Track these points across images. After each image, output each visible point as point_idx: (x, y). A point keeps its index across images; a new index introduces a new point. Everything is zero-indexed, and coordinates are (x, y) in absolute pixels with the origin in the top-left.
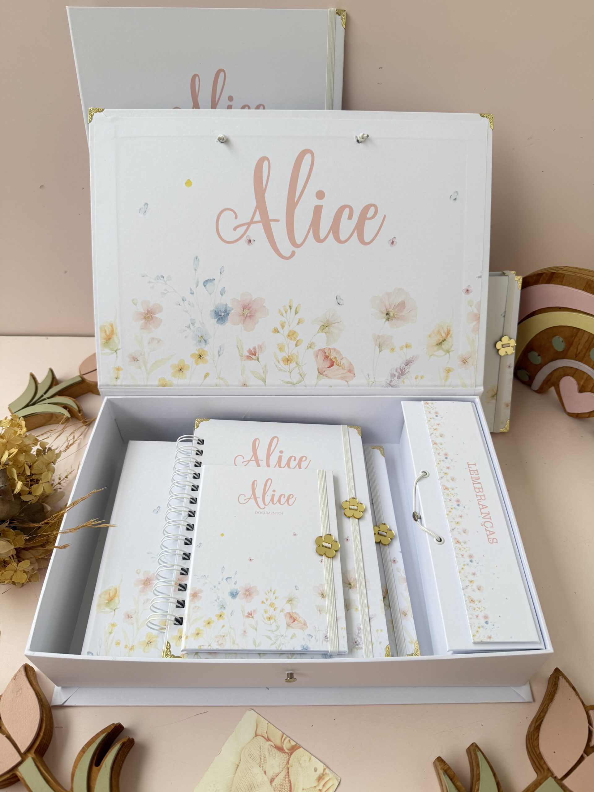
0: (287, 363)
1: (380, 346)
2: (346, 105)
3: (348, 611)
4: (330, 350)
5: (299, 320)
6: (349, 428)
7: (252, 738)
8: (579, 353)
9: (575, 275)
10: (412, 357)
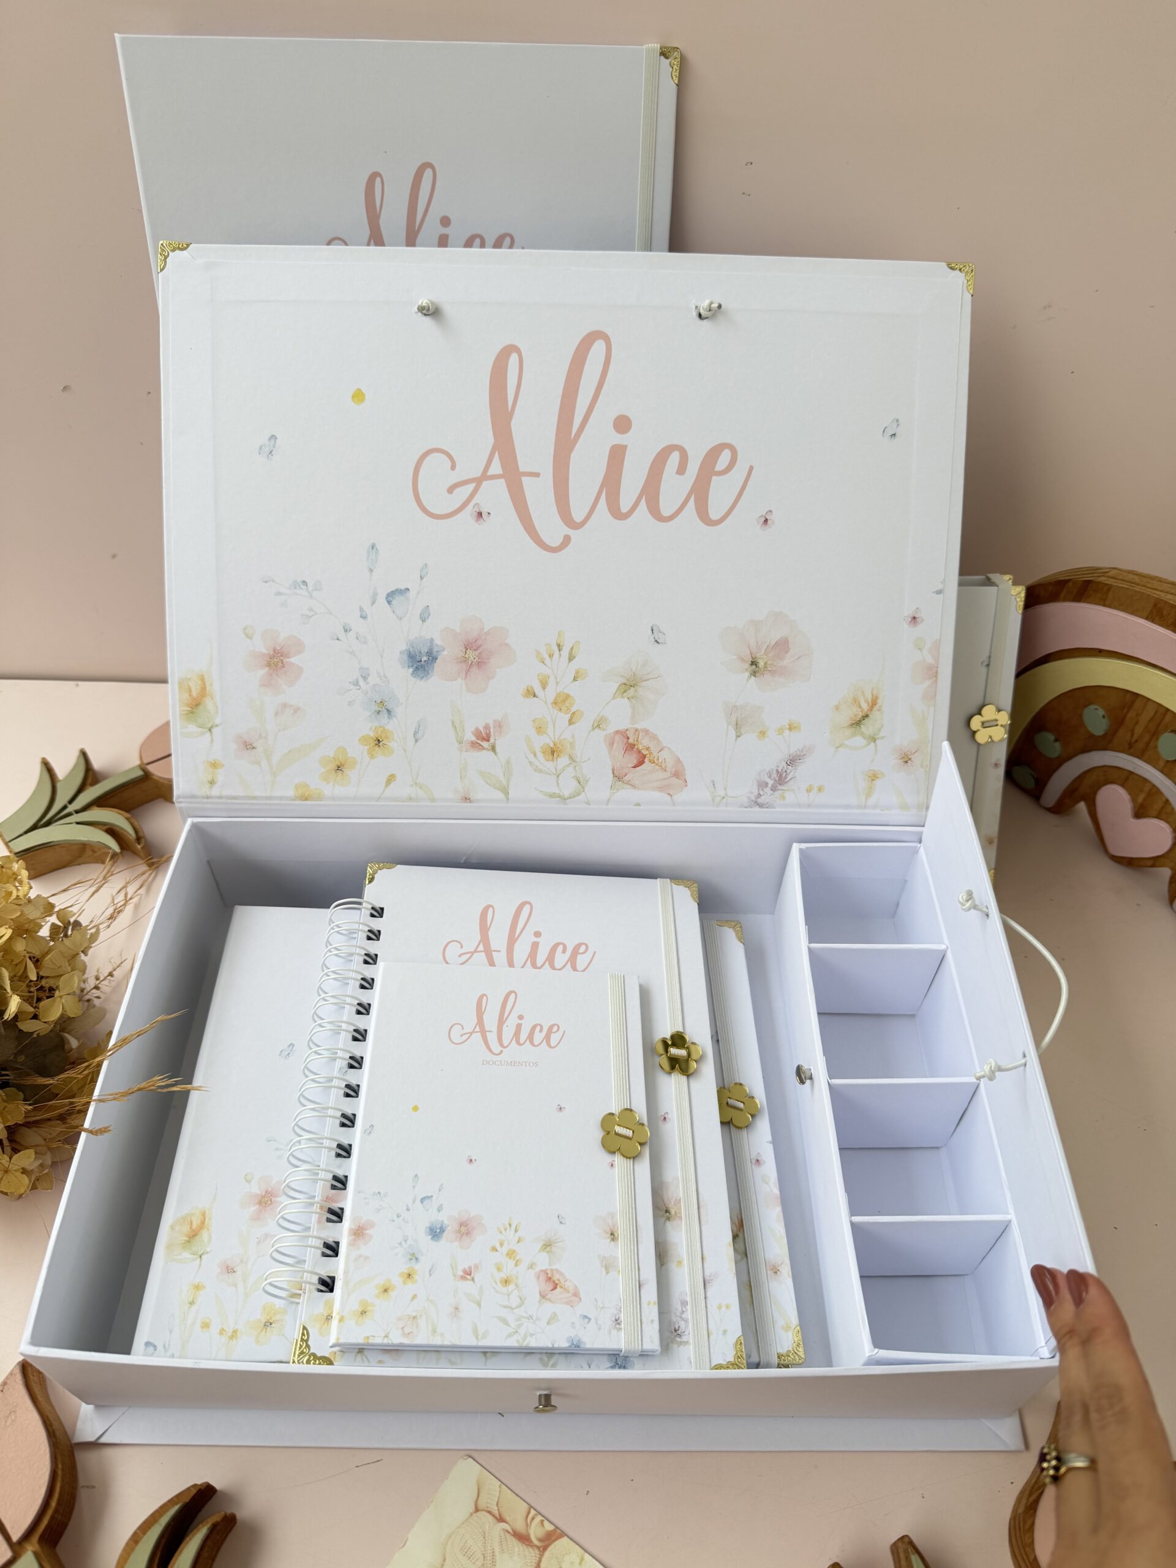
0: (551, 757)
1: (737, 726)
2: (678, 242)
3: (663, 1267)
4: (637, 733)
5: (577, 672)
6: (673, 885)
7: (469, 1514)
8: (1136, 741)
9: (1131, 588)
10: (800, 749)
